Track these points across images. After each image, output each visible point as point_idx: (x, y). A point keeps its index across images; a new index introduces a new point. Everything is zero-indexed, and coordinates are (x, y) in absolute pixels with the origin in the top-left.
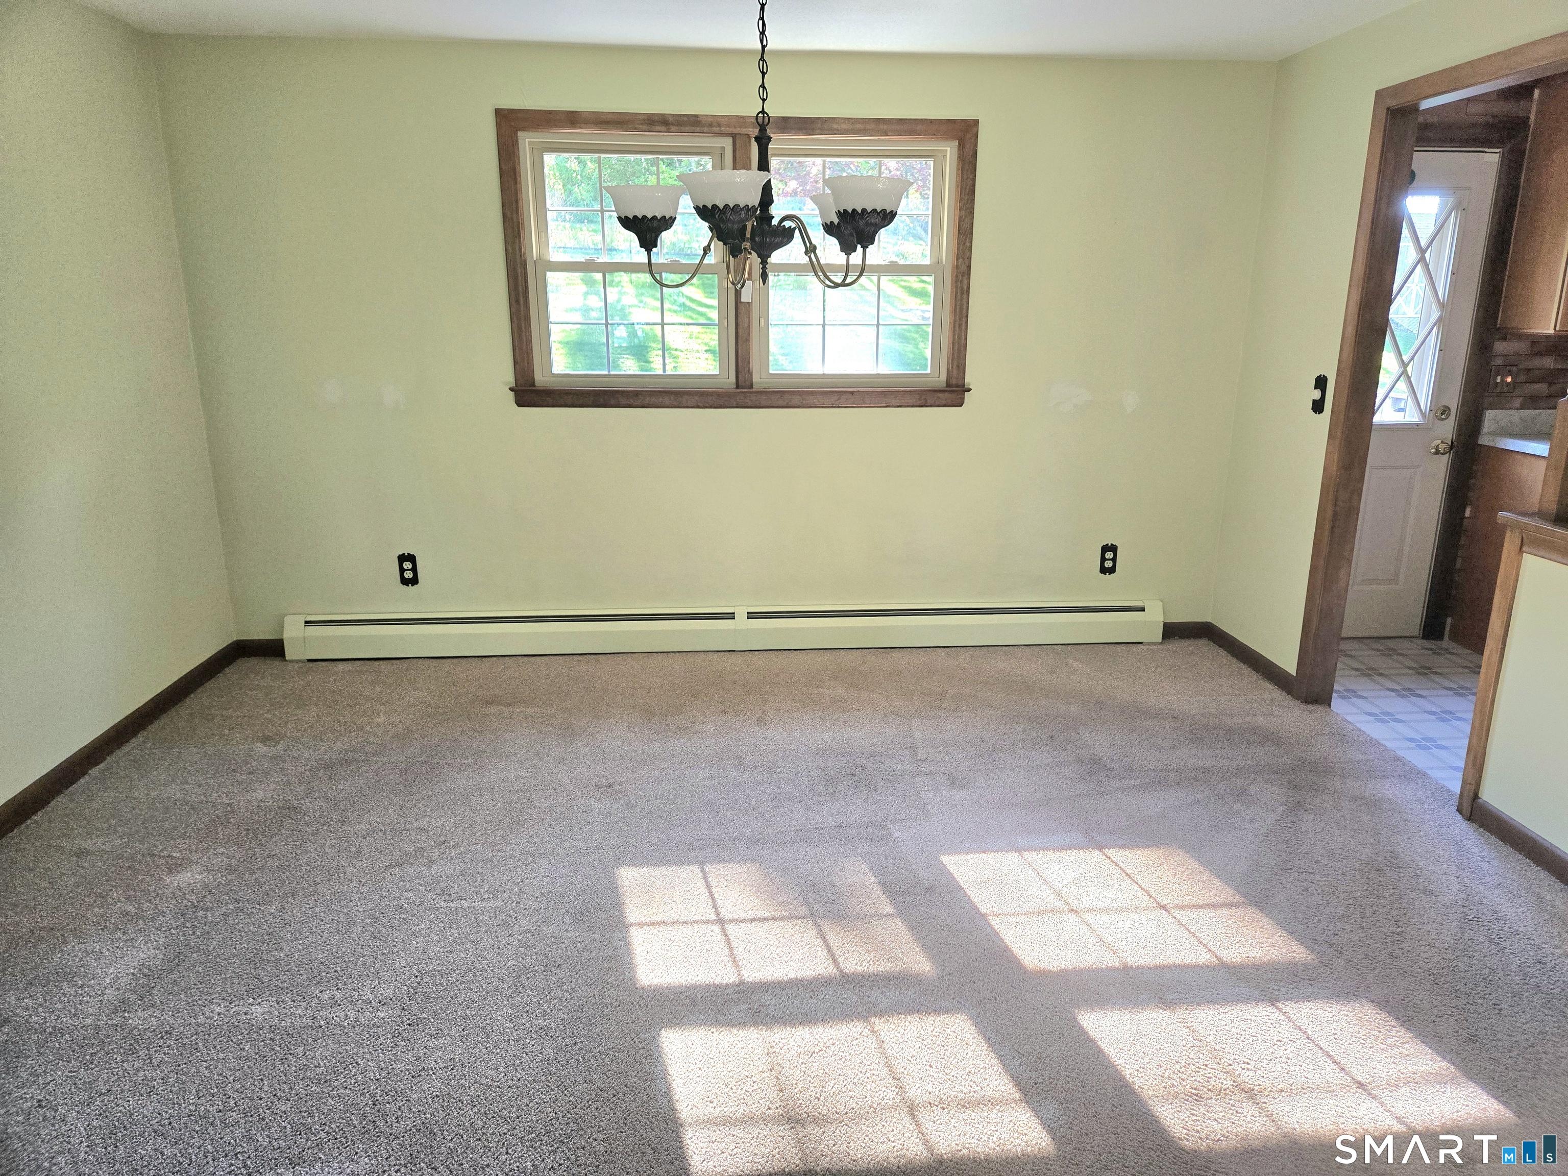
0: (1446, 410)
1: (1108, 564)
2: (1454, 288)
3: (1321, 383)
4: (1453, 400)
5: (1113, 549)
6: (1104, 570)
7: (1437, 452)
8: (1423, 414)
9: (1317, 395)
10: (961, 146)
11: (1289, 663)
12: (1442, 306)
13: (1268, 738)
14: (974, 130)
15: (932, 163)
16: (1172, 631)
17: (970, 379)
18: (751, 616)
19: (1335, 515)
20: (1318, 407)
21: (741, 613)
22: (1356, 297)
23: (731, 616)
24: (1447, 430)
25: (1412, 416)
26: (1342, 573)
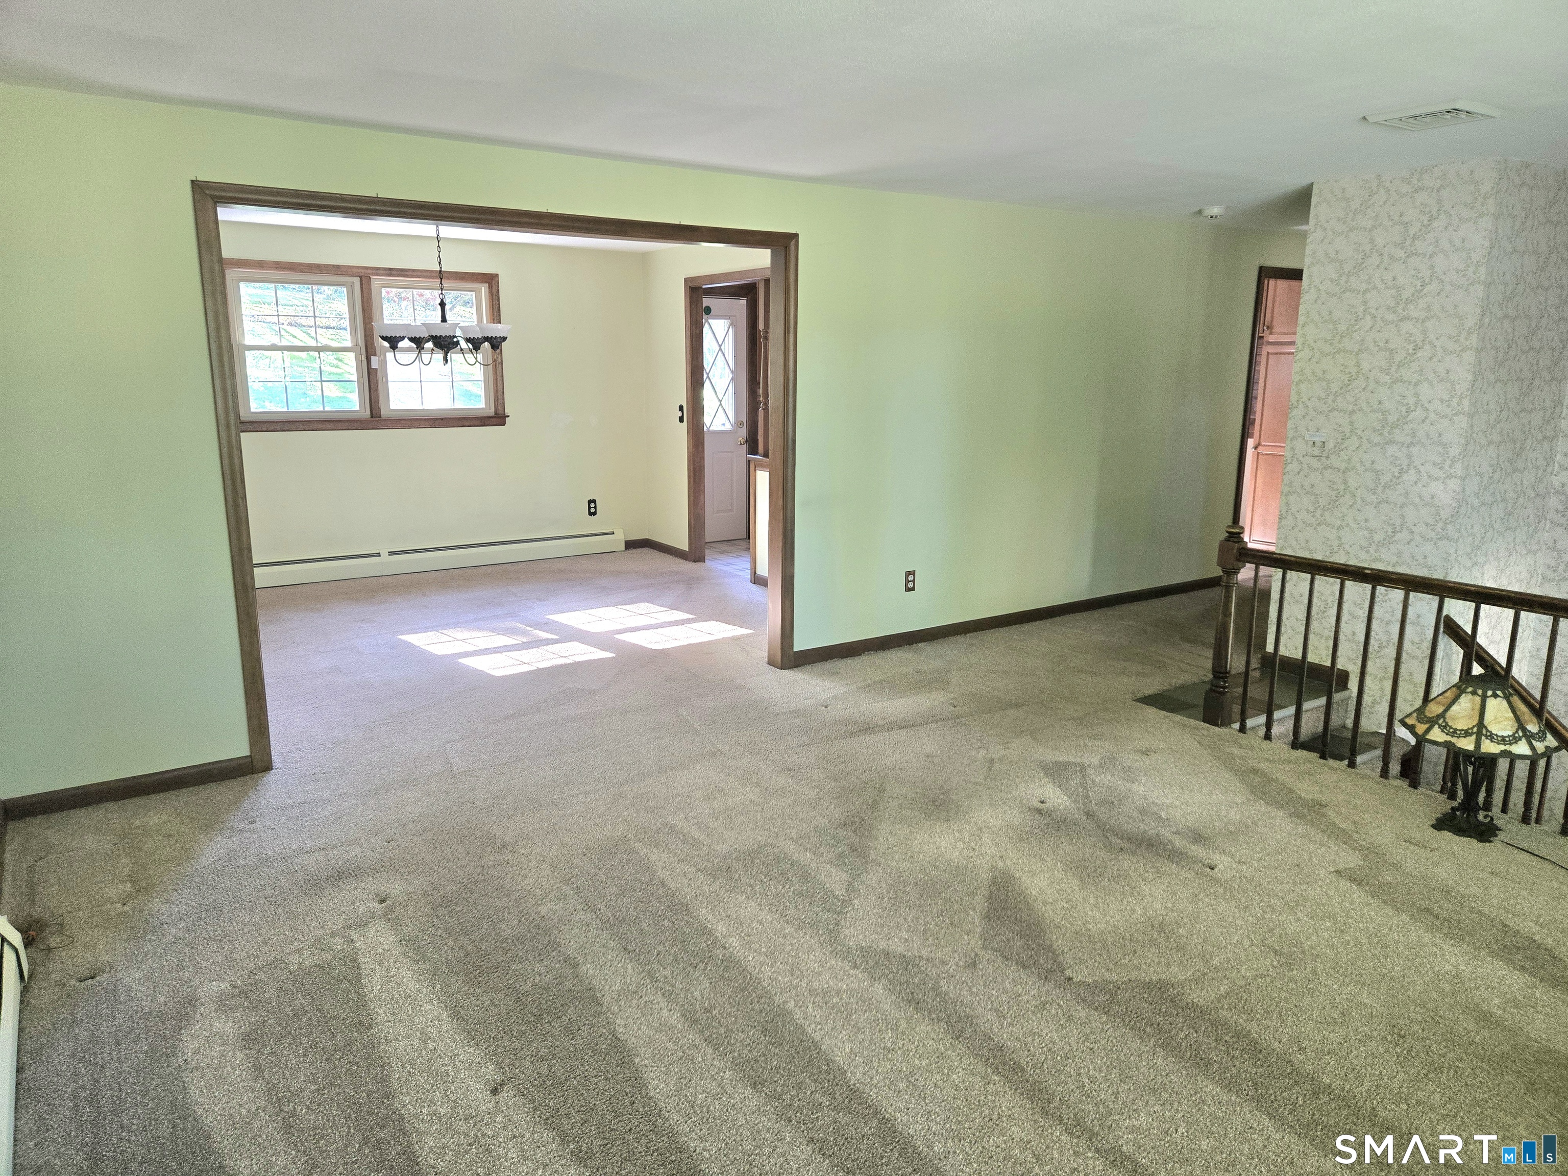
0: (742, 423)
1: (593, 510)
2: (736, 363)
3: (681, 408)
4: (744, 419)
5: (594, 501)
6: (591, 514)
7: (741, 444)
8: (732, 425)
9: (680, 414)
10: (490, 287)
11: (685, 546)
12: (732, 372)
13: (677, 573)
14: (496, 279)
15: (474, 295)
16: (631, 545)
17: (508, 411)
18: (391, 553)
19: (694, 469)
20: (681, 420)
21: (384, 553)
22: (689, 368)
23: (379, 555)
24: (743, 432)
25: (728, 427)
26: (702, 497)
